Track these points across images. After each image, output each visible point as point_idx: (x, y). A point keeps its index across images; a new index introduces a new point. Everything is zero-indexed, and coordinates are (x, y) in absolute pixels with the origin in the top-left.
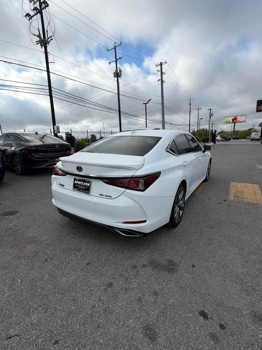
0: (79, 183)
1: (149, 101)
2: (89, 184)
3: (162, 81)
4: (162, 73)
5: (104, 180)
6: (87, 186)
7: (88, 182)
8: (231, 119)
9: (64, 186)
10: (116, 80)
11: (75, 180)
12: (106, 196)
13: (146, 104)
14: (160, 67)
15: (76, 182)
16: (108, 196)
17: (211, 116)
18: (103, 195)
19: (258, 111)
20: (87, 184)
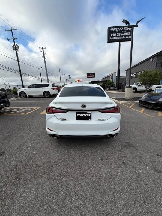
0: (81, 115)
1: (42, 68)
2: (89, 115)
3: (45, 58)
4: (44, 53)
5: (101, 111)
6: (88, 116)
7: (89, 113)
8: (77, 80)
9: (66, 119)
10: (15, 51)
11: (77, 114)
12: (102, 119)
13: (40, 69)
14: (42, 49)
15: (78, 115)
16: (104, 119)
17: (70, 78)
18: (100, 119)
19: (87, 78)
20: (88, 115)
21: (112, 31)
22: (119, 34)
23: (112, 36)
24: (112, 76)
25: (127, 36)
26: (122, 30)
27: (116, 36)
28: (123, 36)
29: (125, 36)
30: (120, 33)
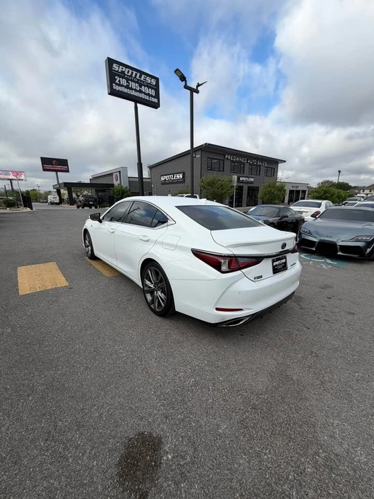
0: (278, 263)
2: (284, 261)
7: (284, 258)
9: (261, 277)
11: (273, 261)
15: (274, 264)
19: (44, 170)
21: (117, 71)
22: (133, 85)
23: (117, 82)
24: (118, 174)
25: (148, 95)
26: (138, 77)
27: (127, 87)
28: (140, 91)
29: (145, 94)
30: (135, 82)
